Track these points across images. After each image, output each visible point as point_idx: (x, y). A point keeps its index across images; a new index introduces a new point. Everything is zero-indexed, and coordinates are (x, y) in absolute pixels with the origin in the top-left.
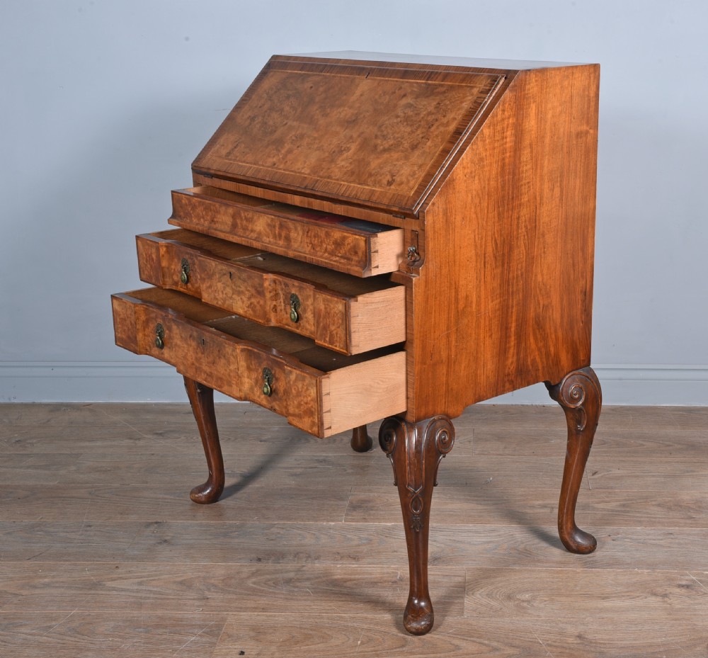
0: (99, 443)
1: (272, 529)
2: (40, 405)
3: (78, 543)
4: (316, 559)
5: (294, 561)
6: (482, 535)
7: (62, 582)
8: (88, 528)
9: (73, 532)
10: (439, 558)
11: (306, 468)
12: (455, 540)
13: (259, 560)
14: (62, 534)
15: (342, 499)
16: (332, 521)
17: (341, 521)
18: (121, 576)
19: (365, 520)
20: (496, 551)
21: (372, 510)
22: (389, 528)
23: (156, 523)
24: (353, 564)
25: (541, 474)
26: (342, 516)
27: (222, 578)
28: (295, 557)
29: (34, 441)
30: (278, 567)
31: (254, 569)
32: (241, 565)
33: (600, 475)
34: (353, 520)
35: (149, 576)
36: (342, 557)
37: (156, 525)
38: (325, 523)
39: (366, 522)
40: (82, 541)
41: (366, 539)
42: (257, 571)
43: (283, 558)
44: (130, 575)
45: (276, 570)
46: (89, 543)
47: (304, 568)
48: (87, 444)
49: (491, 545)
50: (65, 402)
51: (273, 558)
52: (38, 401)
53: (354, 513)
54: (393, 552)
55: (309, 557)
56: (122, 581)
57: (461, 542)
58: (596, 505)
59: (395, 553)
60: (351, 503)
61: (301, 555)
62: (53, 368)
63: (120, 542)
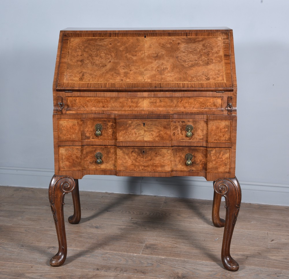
0: (33, 207)
1: (107, 255)
2: (11, 187)
3: (16, 254)
4: (125, 271)
5: (114, 271)
6: (209, 267)
7: (6, 272)
8: (22, 247)
9: (15, 248)
10: (186, 277)
11: (127, 226)
12: (195, 268)
13: (98, 269)
14: (10, 249)
15: (142, 243)
16: (136, 253)
17: (140, 253)
18: (33, 271)
19: (152, 254)
20: (215, 276)
21: (156, 249)
22: (162, 259)
23: (53, 247)
24: (142, 276)
25: (244, 238)
26: (141, 251)
27: (79, 277)
28: (115, 269)
29: (5, 204)
30: (106, 273)
31: (95, 274)
32: (89, 271)
33: (275, 242)
34: (145, 254)
35: (45, 273)
36: (137, 272)
37: (53, 248)
38: (132, 254)
39: (152, 255)
40: (18, 253)
41: (151, 264)
42: (96, 275)
43: (109, 270)
44: (37, 271)
45: (105, 275)
46: (21, 254)
47: (119, 275)
48: (28, 207)
49: (213, 273)
50: (21, 186)
51: (104, 269)
52: (10, 185)
53: (147, 250)
54: (163, 271)
55: (122, 270)
56: (33, 274)
57: (198, 269)
58: (271, 257)
59: (164, 272)
60: (146, 245)
61: (118, 269)
62: (17, 170)
63: (35, 255)
